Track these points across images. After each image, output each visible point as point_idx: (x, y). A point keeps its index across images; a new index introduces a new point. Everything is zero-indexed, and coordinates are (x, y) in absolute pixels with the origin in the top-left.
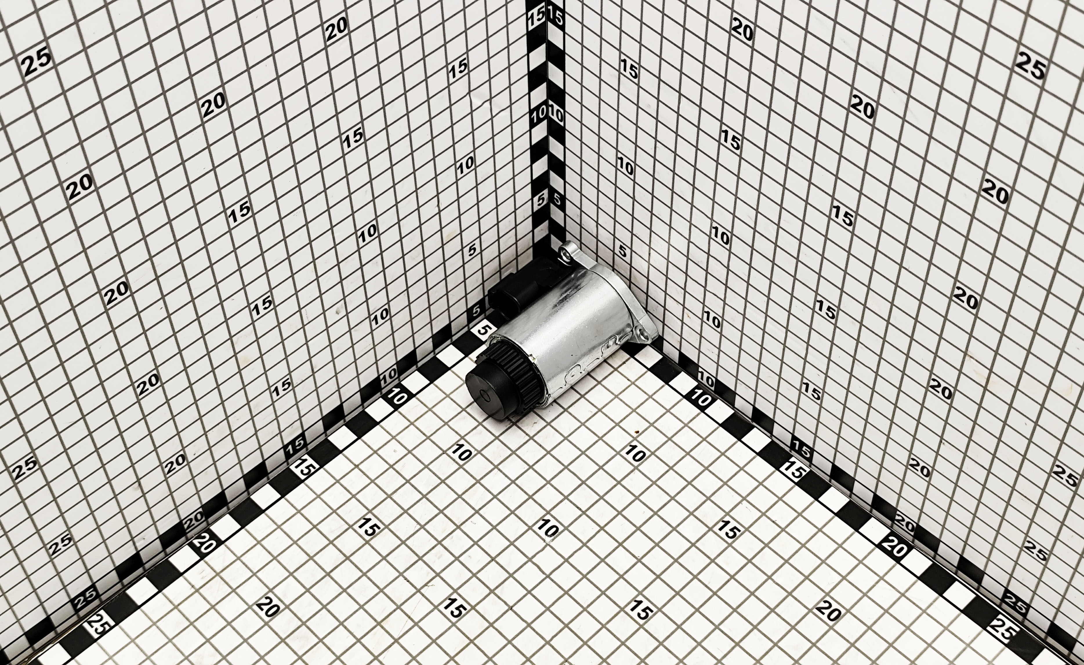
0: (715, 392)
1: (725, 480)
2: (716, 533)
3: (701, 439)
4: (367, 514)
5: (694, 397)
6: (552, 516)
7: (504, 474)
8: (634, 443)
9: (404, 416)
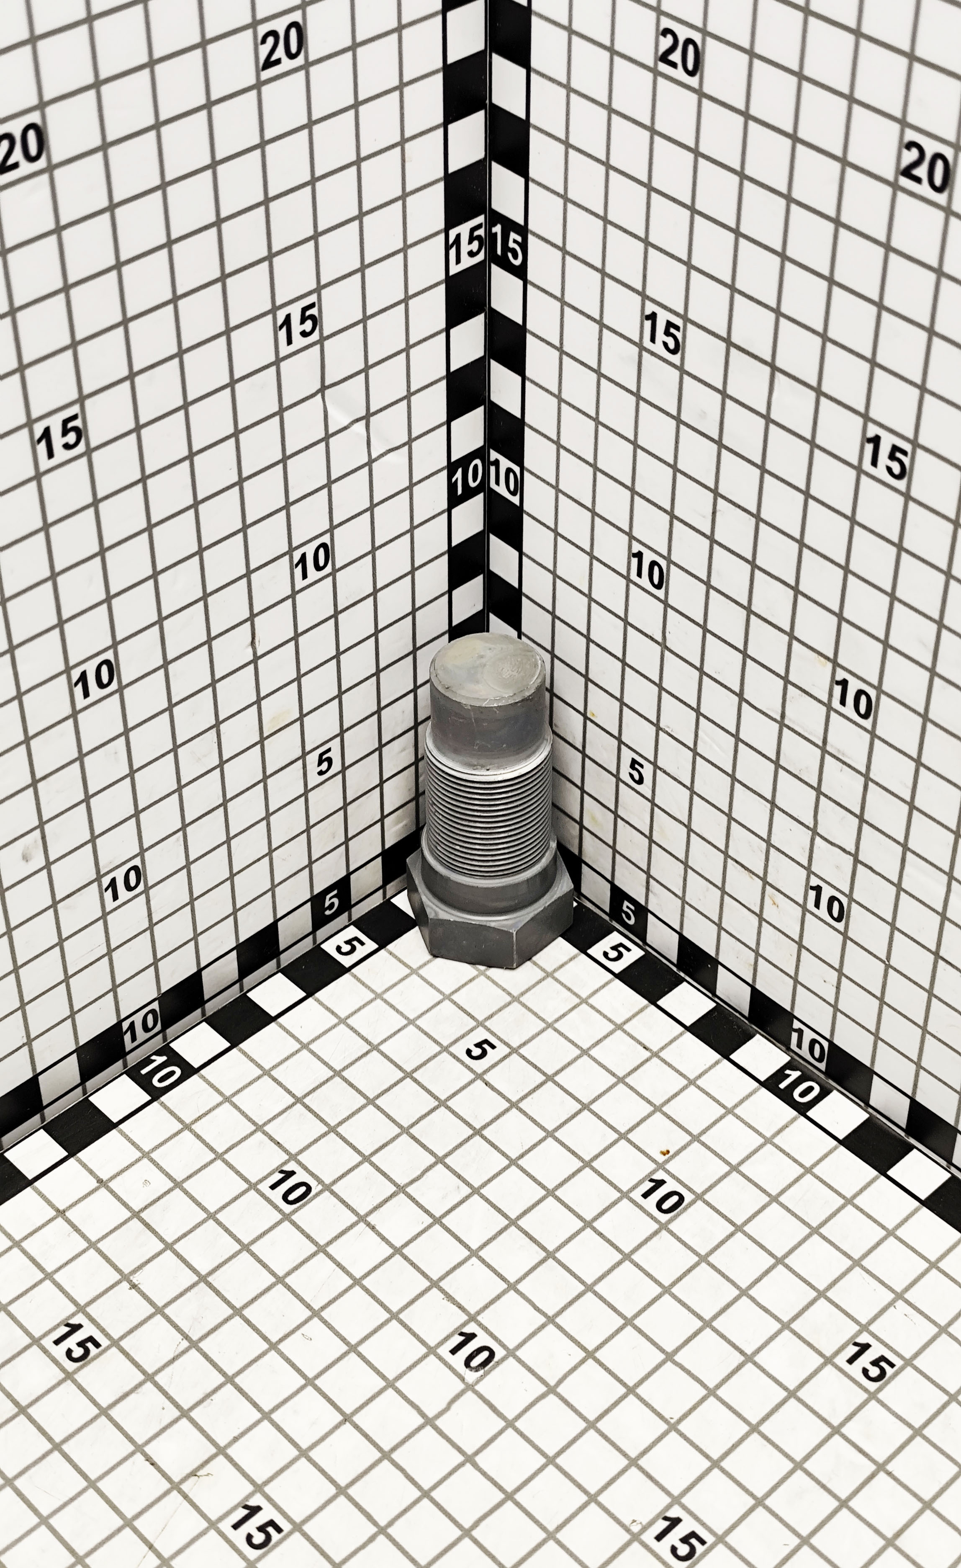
0: (827, 1073)
1: (856, 1256)
2: (841, 1370)
3: (802, 1170)
4: (73, 1315)
5: (782, 1086)
6: (480, 1325)
7: (379, 1234)
8: (658, 1176)
9: (172, 1113)
